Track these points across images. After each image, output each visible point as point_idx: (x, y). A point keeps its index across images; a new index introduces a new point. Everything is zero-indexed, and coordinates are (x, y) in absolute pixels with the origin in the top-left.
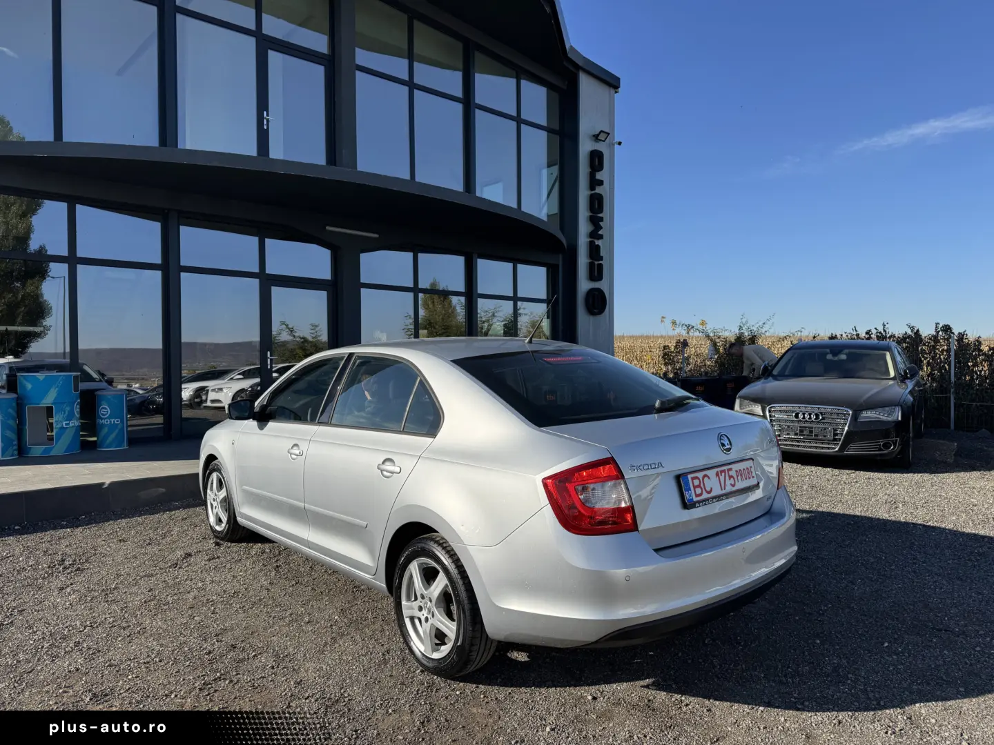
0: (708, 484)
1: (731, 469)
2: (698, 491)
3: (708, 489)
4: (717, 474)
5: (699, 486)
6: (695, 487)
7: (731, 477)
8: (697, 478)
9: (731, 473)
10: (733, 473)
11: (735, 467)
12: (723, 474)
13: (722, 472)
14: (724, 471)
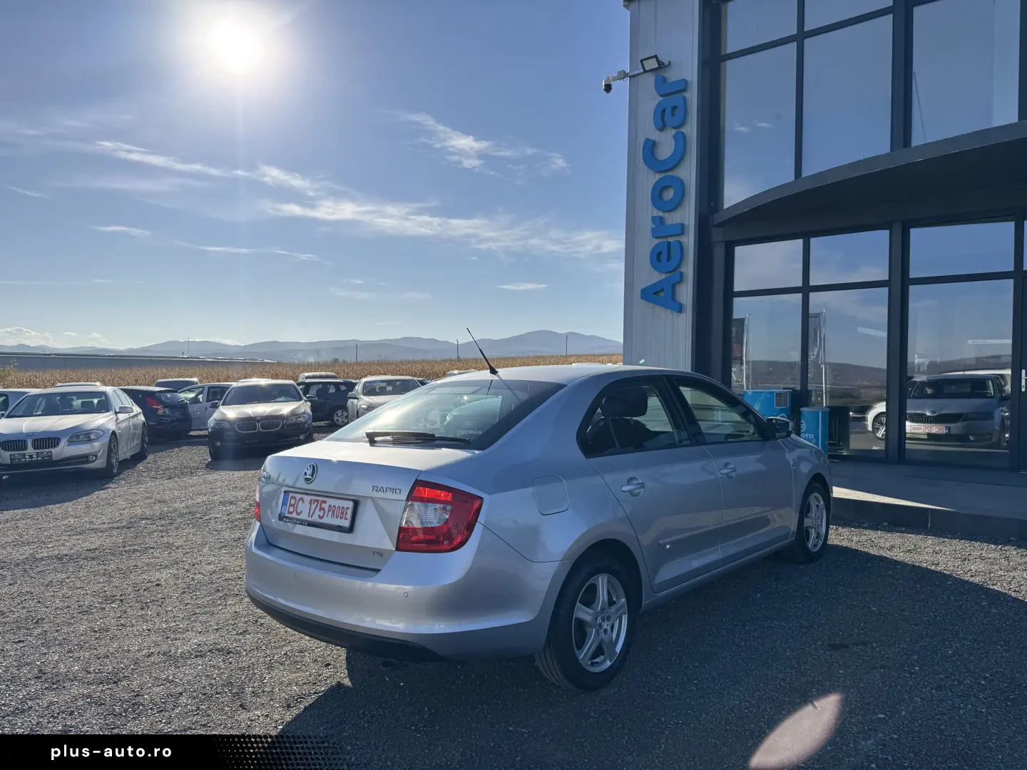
0: (301, 507)
1: (325, 502)
2: (291, 509)
3: (299, 511)
4: (310, 502)
5: (293, 505)
6: (291, 505)
7: (321, 509)
8: (294, 498)
9: (323, 505)
10: (325, 506)
11: (331, 502)
12: (316, 503)
13: (316, 501)
14: (317, 501)
